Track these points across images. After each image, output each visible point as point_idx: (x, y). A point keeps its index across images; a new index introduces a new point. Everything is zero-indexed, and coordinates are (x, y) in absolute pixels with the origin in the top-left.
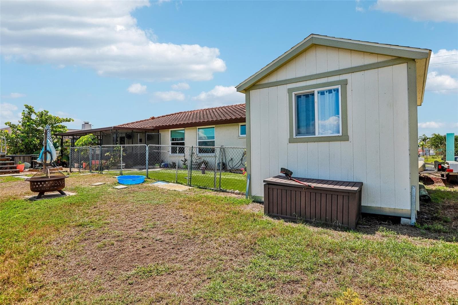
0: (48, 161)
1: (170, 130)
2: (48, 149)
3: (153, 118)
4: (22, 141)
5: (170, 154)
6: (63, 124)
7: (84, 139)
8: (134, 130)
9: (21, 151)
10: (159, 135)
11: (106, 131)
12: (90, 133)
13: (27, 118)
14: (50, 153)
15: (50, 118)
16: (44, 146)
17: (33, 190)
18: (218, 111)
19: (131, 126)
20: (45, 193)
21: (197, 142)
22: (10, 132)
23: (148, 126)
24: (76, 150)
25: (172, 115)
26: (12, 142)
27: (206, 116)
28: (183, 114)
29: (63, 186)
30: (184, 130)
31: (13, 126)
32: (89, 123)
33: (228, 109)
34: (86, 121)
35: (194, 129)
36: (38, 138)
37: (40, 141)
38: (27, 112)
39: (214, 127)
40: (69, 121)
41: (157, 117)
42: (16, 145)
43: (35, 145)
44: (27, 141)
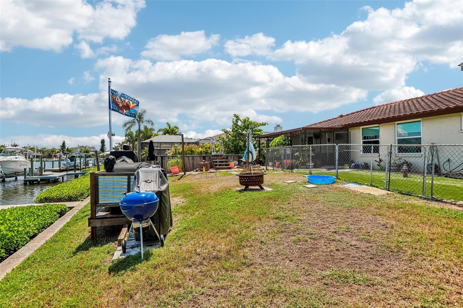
0: (250, 160)
1: (361, 127)
2: (250, 150)
3: (341, 116)
4: (232, 143)
5: (362, 154)
6: (260, 128)
7: (277, 140)
8: (322, 130)
9: (232, 152)
10: (349, 133)
11: (295, 132)
12: (282, 134)
13: (236, 124)
14: (251, 153)
15: (251, 123)
16: (247, 147)
17: (242, 183)
18: (426, 101)
19: (319, 126)
20: (250, 186)
21: (395, 139)
22: (224, 136)
23: (336, 125)
24: (270, 150)
25: (362, 111)
26: (226, 145)
27: (407, 108)
28: (377, 109)
29: (262, 182)
30: (378, 126)
31: (226, 132)
32: (280, 126)
33: (442, 96)
34: (278, 124)
35: (391, 124)
36: (242, 141)
37: (244, 143)
38: (235, 120)
39: (420, 121)
40: (265, 125)
41: (346, 114)
42: (229, 147)
43: (240, 147)
44: (235, 143)
